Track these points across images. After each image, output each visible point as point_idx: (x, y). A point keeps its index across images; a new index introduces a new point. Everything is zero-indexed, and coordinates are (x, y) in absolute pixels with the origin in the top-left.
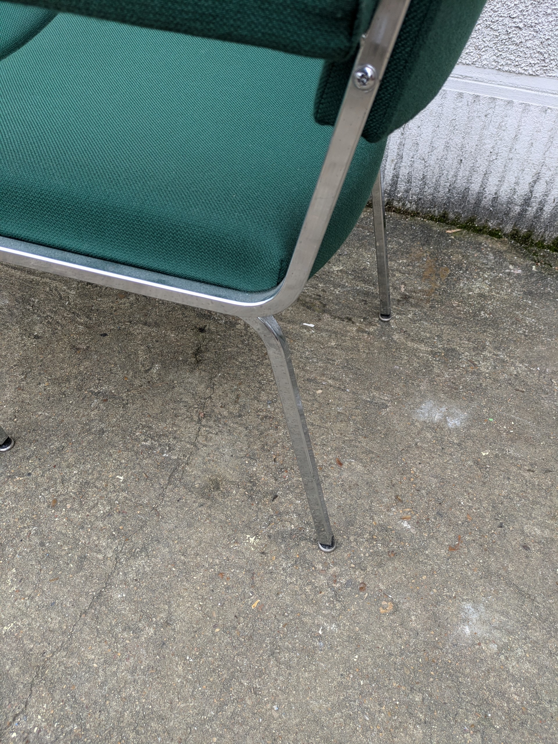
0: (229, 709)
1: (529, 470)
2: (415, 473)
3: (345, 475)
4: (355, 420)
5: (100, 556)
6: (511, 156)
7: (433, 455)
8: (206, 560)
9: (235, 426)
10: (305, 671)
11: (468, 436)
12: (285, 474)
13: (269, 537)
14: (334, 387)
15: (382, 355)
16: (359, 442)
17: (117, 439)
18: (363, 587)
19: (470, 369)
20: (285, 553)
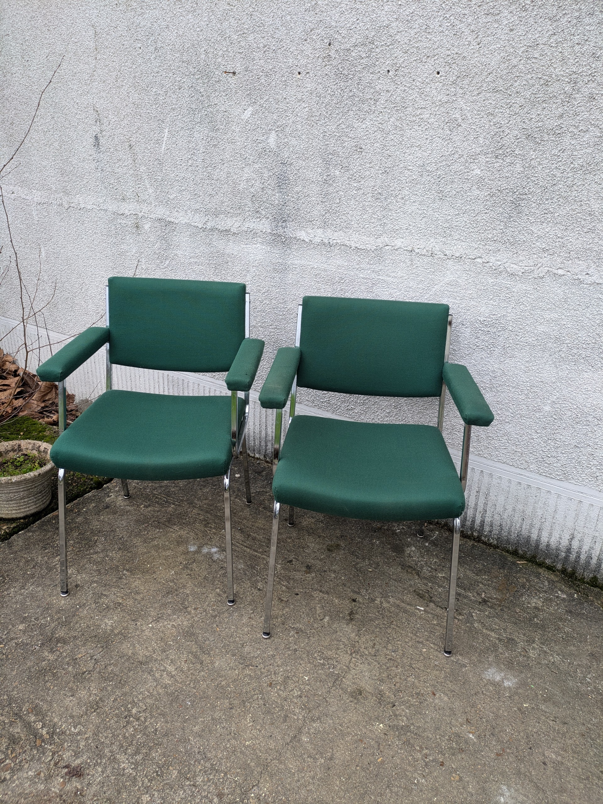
1: (553, 720)
2: (480, 708)
3: (437, 701)
4: (445, 671)
5: (296, 717)
6: (554, 521)
7: (492, 700)
8: (353, 731)
9: (372, 661)
10: (406, 799)
11: (516, 693)
12: (401, 694)
13: (390, 726)
14: (434, 648)
15: (466, 635)
16: (447, 684)
17: (304, 656)
18: (442, 764)
19: (522, 653)
20: (398, 737)
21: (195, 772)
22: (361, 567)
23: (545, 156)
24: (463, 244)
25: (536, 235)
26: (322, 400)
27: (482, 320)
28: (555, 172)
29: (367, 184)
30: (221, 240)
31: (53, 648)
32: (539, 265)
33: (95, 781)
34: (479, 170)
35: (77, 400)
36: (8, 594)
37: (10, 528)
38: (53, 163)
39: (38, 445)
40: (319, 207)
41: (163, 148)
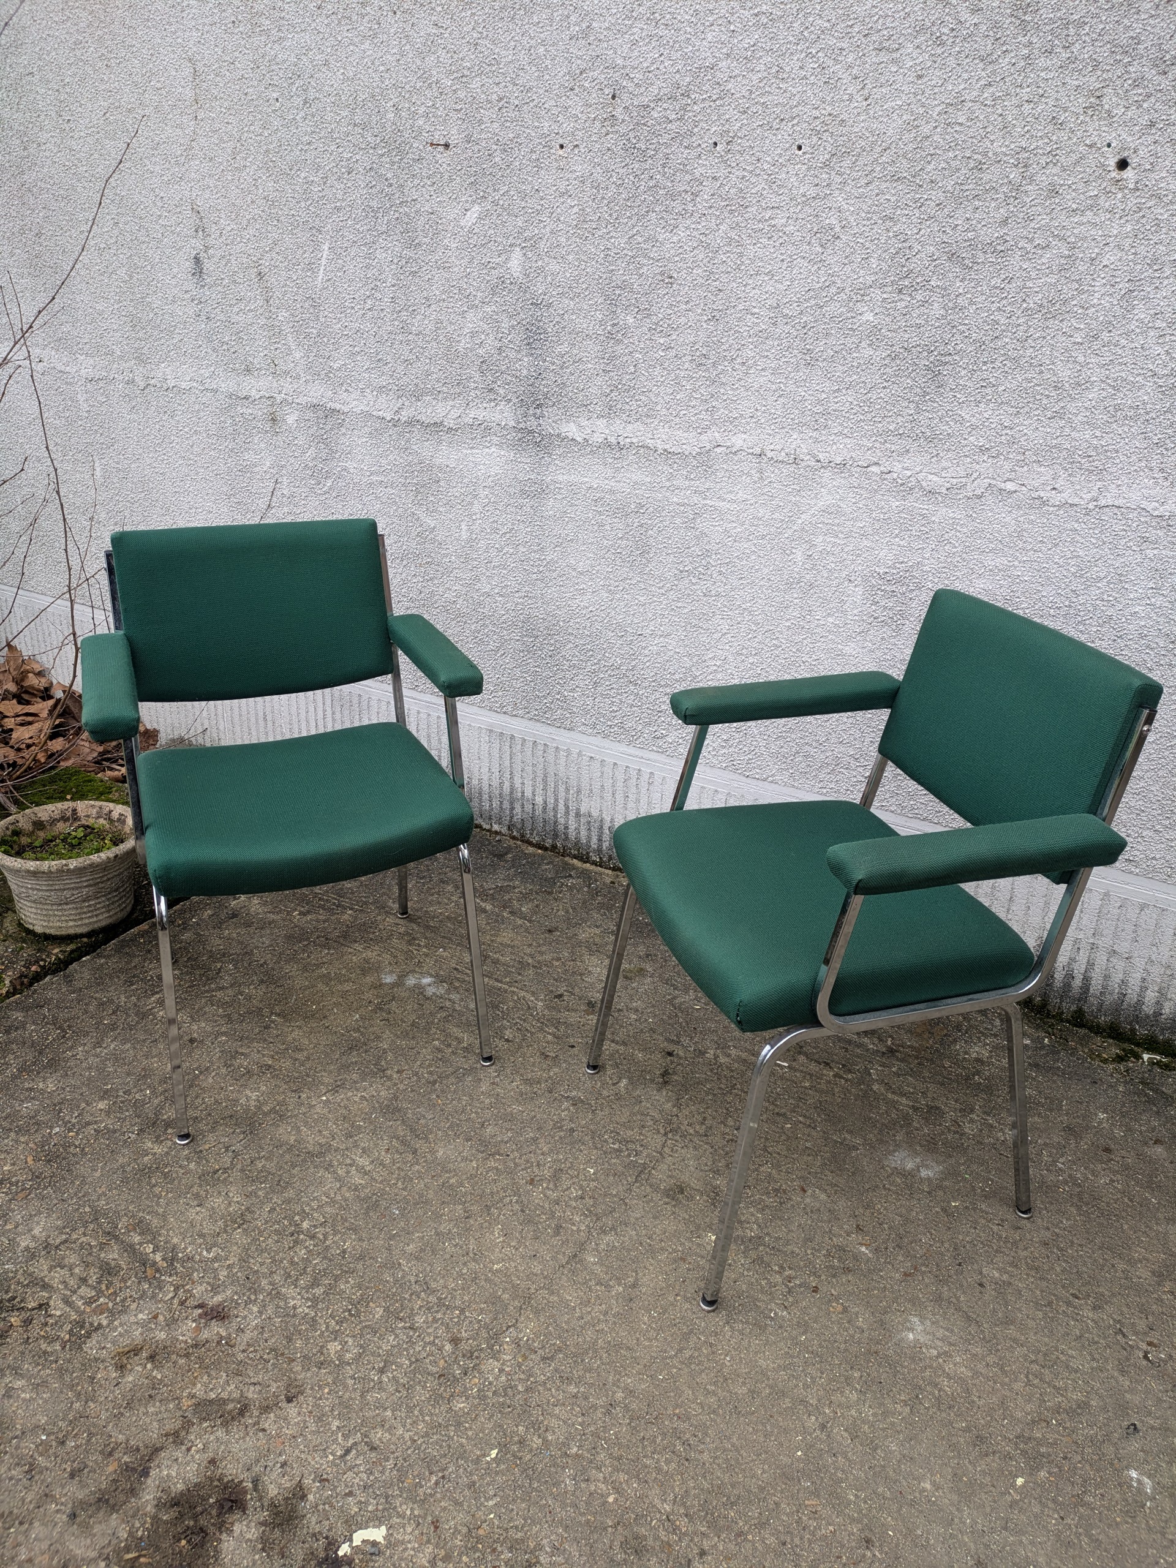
0: (687, 1353)
1: (998, 1225)
2: (879, 1209)
3: (808, 1200)
4: (823, 1156)
5: (575, 1228)
7: (900, 1197)
8: (670, 1246)
9: (701, 1143)
10: (756, 1339)
11: (940, 1187)
12: (748, 1191)
14: (805, 1124)
15: (859, 1102)
16: (825, 1175)
17: (586, 1138)
18: (816, 1290)
19: (953, 1128)
20: (743, 1253)
21: (412, 1309)
22: (681, 1004)
23: (979, 289)
24: (848, 441)
25: (968, 424)
26: (609, 723)
27: (881, 572)
28: (997, 316)
29: (682, 339)
30: (427, 441)
31: (159, 1136)
32: (975, 475)
33: (248, 1325)
34: (872, 314)
35: (163, 739)
36: (73, 1056)
37: (65, 951)
38: (116, 306)
39: (108, 809)
40: (599, 381)
41: (320, 277)
